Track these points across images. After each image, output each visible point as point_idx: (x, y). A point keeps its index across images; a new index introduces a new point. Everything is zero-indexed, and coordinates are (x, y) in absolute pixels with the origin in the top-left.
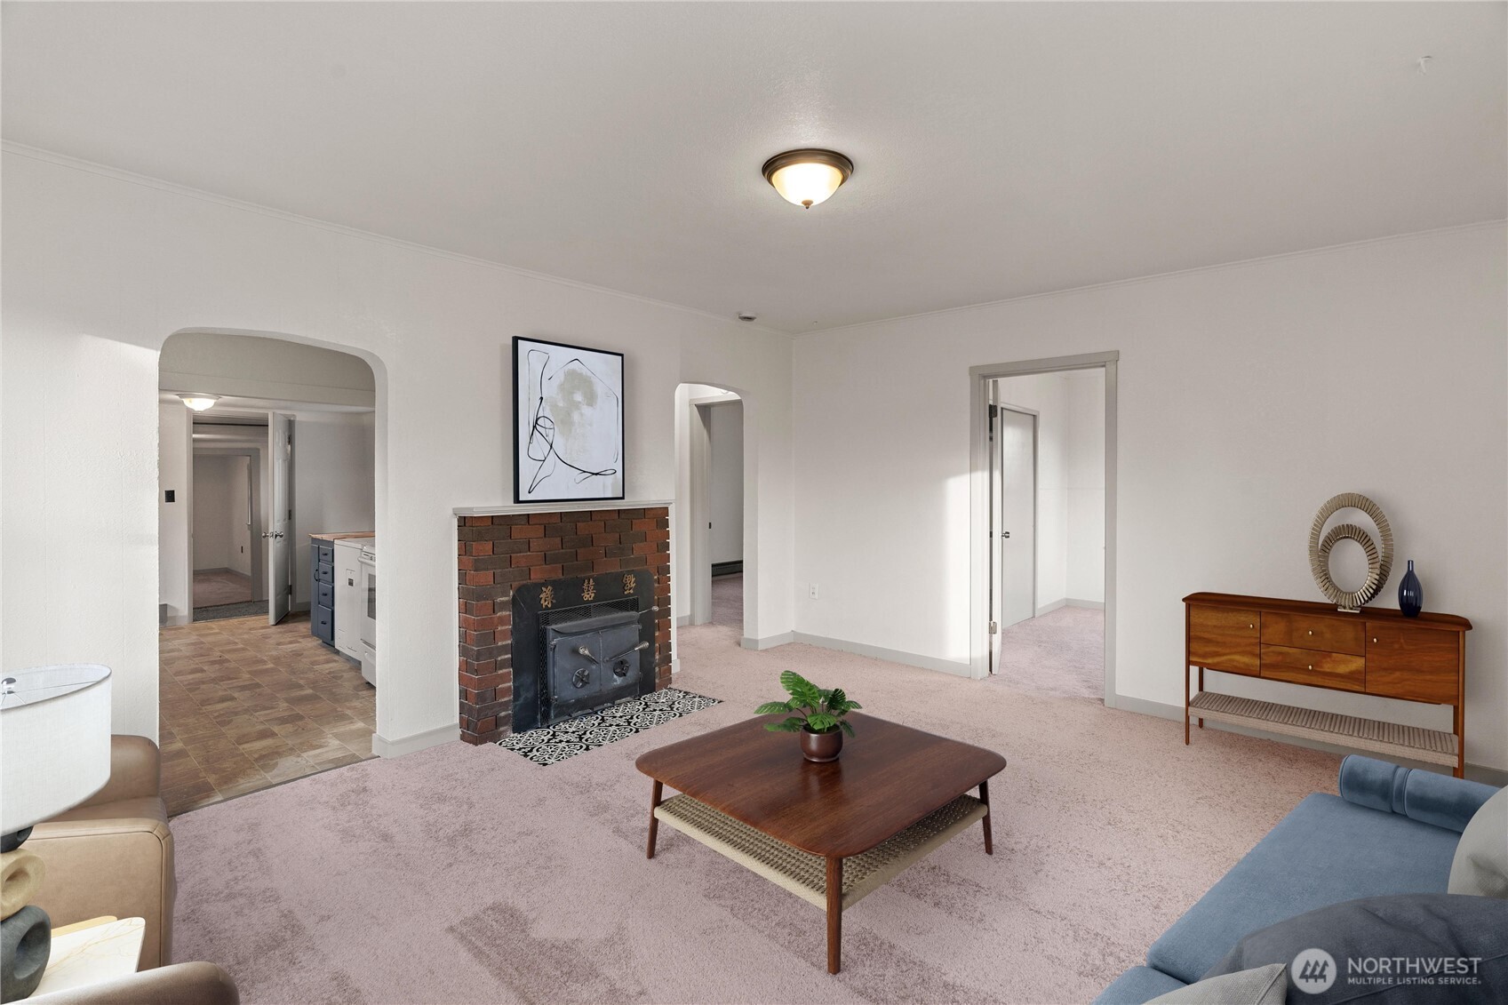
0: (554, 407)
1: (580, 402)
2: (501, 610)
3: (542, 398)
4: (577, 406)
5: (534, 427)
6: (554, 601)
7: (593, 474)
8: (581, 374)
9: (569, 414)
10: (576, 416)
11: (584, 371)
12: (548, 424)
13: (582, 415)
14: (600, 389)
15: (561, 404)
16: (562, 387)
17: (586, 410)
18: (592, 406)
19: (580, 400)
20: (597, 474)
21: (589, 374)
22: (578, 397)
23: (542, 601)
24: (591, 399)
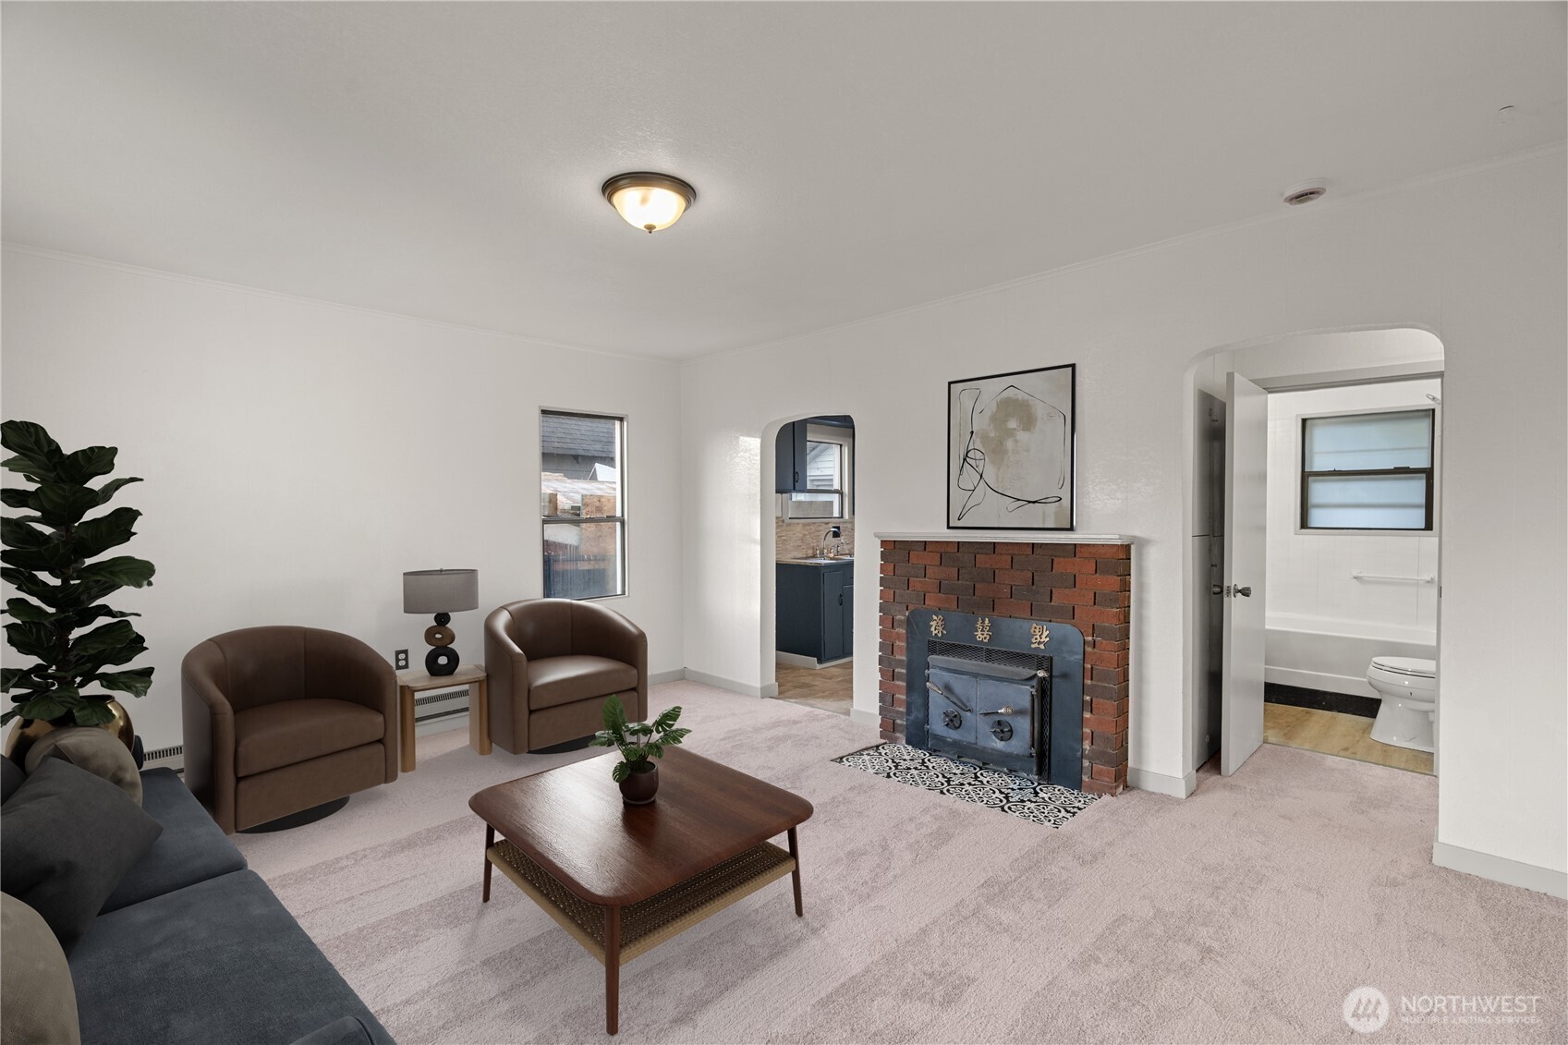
0: (985, 438)
1: (1014, 429)
2: (899, 626)
3: (972, 432)
4: (1011, 433)
5: (965, 460)
6: (945, 632)
7: (1030, 502)
8: (1017, 400)
9: (1001, 443)
10: (1009, 444)
11: (1020, 396)
12: (979, 455)
13: (1016, 441)
14: (1040, 410)
15: (992, 434)
16: (993, 418)
17: (1023, 436)
18: (1029, 430)
19: (1015, 426)
20: (1034, 502)
21: (1026, 397)
22: (1012, 424)
23: (933, 629)
24: (1028, 422)
